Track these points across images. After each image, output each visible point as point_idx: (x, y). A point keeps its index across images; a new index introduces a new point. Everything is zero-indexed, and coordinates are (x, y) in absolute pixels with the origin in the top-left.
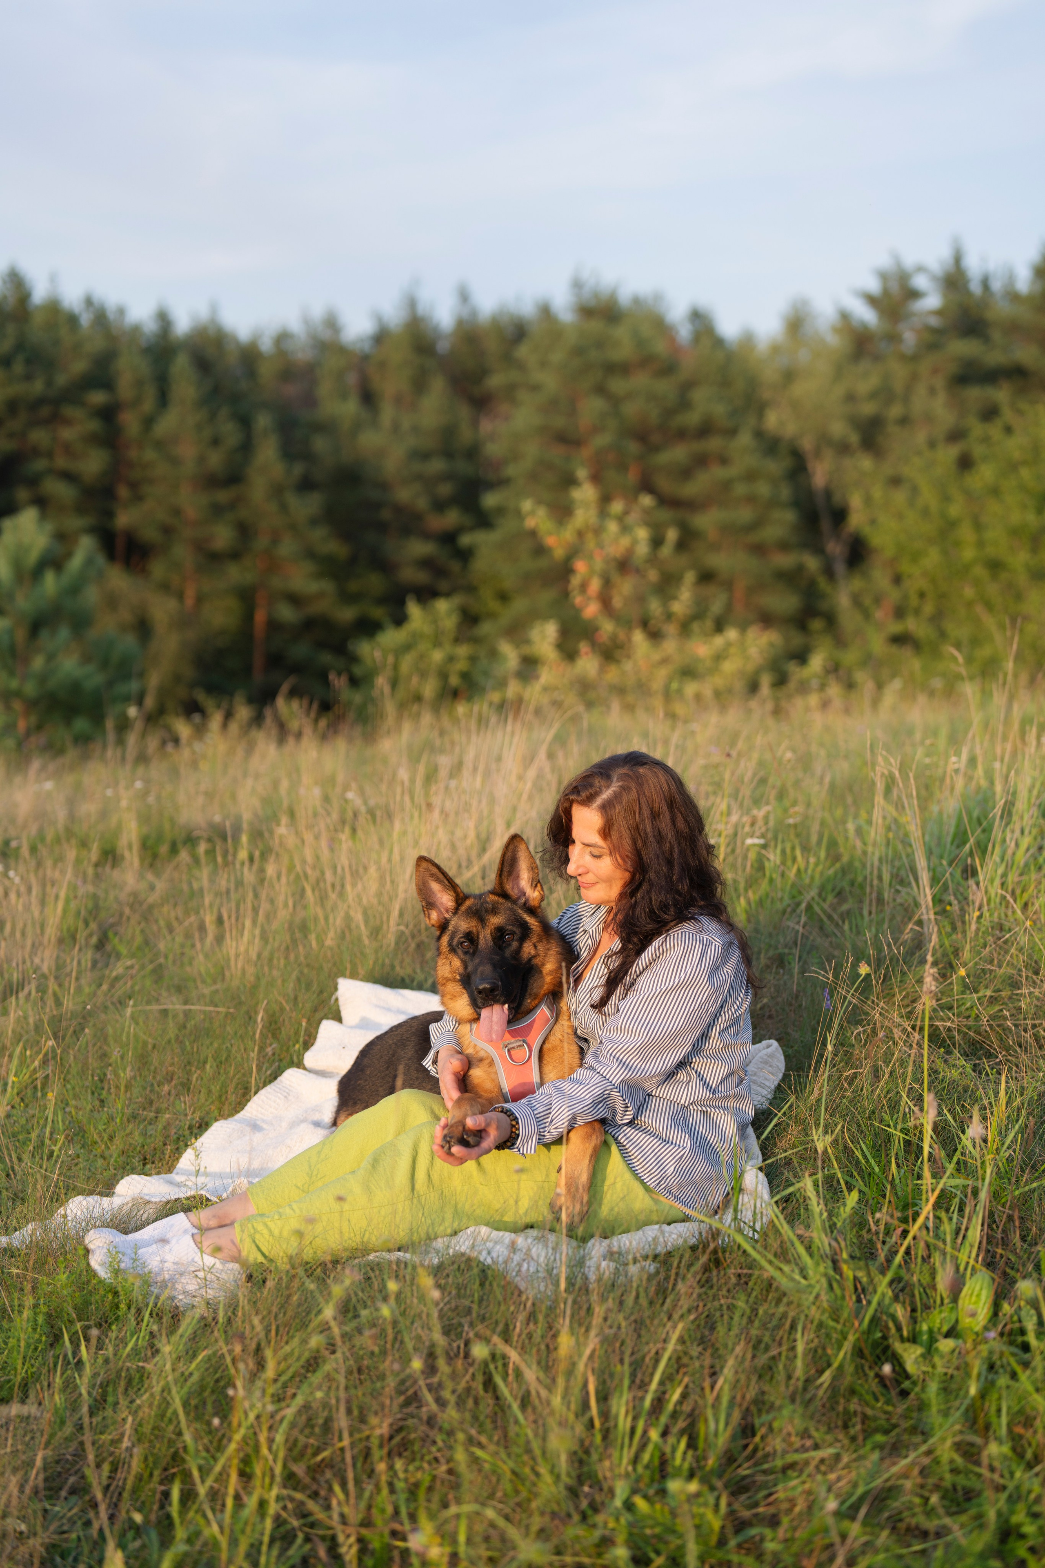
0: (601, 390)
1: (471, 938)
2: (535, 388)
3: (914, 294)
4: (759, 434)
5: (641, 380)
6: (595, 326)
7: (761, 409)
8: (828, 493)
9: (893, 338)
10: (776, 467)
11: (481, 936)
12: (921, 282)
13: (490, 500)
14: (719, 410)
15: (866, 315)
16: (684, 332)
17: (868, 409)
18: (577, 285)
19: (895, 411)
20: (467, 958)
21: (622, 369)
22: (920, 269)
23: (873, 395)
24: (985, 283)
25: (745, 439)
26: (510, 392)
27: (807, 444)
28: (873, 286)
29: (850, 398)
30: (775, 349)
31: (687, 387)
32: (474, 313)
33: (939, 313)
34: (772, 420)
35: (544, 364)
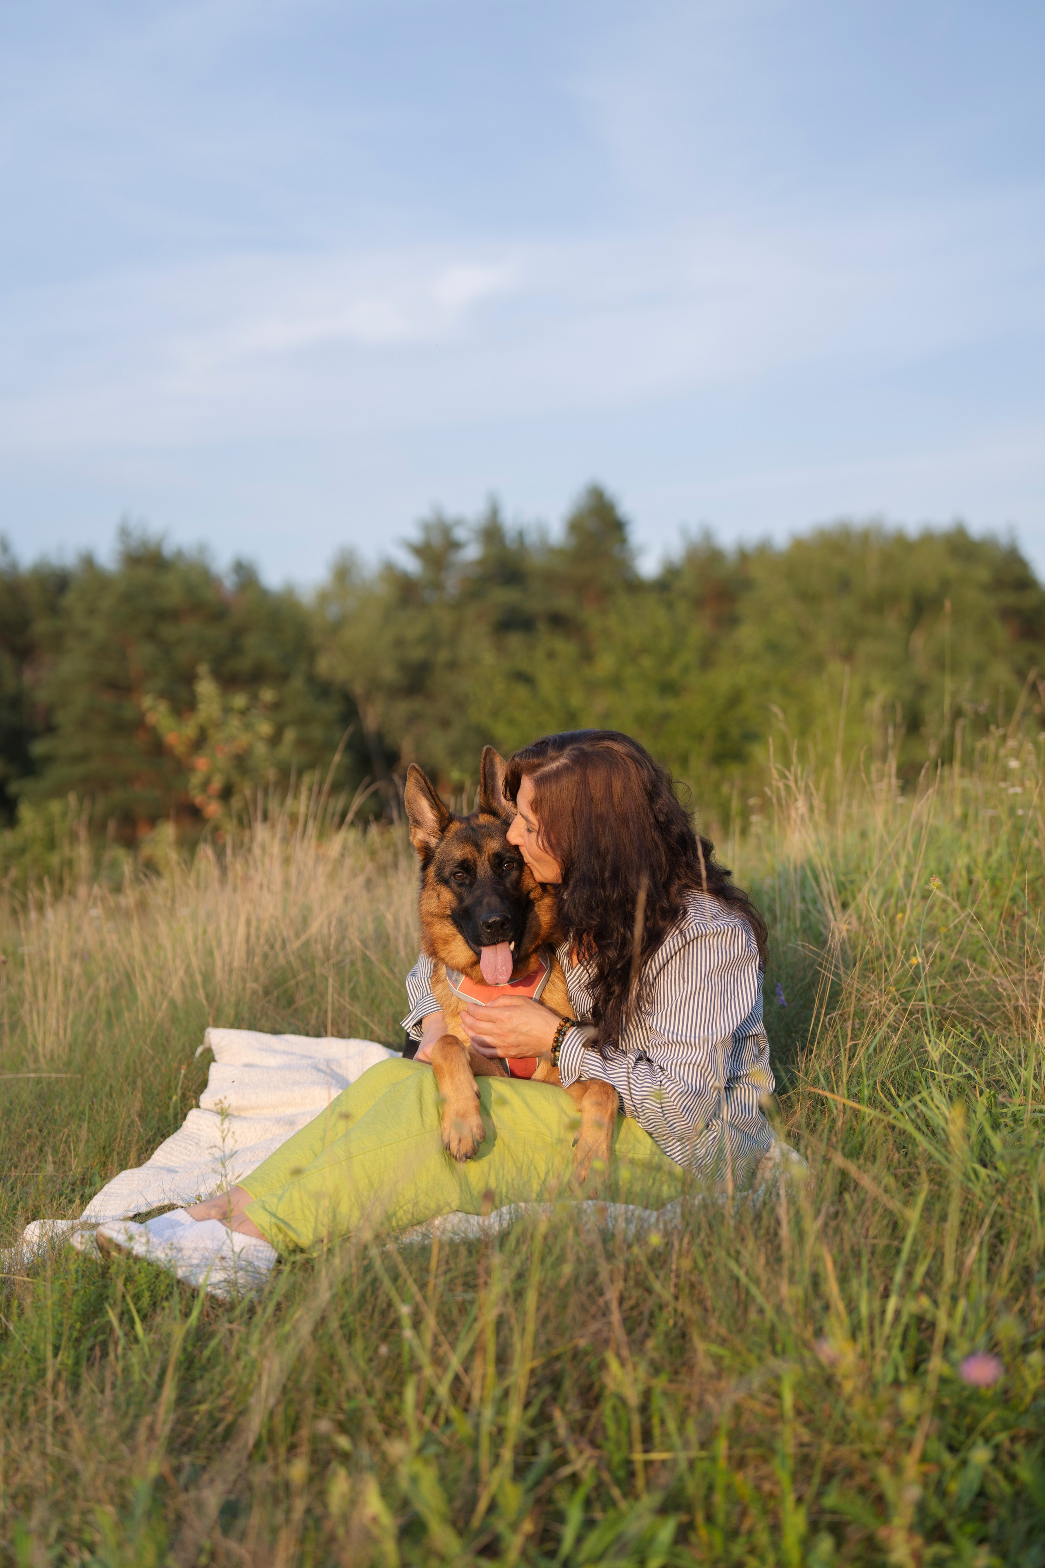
0: (151, 636)
1: (466, 867)
2: (84, 634)
3: (454, 545)
4: (311, 679)
5: (191, 627)
6: (144, 574)
7: (312, 654)
8: (380, 737)
9: (437, 585)
10: (330, 710)
11: (479, 864)
12: (461, 534)
13: (39, 748)
14: (271, 655)
15: (410, 564)
16: (229, 582)
17: (417, 654)
18: (124, 533)
19: (443, 656)
20: (462, 890)
21: (172, 615)
22: (459, 522)
23: (422, 640)
24: (521, 535)
25: (297, 683)
26: (57, 640)
27: (358, 689)
28: (415, 535)
29: (399, 643)
30: (324, 597)
31: (238, 633)
32: (14, 566)
33: (481, 562)
34: (324, 665)
35: (91, 612)
